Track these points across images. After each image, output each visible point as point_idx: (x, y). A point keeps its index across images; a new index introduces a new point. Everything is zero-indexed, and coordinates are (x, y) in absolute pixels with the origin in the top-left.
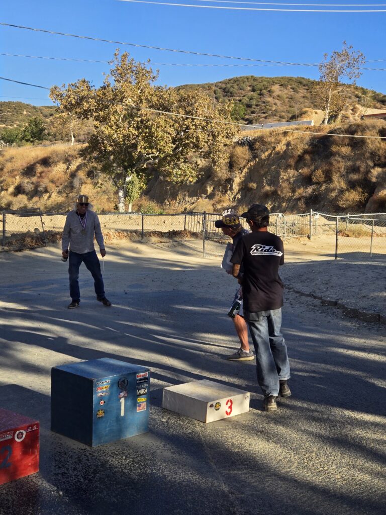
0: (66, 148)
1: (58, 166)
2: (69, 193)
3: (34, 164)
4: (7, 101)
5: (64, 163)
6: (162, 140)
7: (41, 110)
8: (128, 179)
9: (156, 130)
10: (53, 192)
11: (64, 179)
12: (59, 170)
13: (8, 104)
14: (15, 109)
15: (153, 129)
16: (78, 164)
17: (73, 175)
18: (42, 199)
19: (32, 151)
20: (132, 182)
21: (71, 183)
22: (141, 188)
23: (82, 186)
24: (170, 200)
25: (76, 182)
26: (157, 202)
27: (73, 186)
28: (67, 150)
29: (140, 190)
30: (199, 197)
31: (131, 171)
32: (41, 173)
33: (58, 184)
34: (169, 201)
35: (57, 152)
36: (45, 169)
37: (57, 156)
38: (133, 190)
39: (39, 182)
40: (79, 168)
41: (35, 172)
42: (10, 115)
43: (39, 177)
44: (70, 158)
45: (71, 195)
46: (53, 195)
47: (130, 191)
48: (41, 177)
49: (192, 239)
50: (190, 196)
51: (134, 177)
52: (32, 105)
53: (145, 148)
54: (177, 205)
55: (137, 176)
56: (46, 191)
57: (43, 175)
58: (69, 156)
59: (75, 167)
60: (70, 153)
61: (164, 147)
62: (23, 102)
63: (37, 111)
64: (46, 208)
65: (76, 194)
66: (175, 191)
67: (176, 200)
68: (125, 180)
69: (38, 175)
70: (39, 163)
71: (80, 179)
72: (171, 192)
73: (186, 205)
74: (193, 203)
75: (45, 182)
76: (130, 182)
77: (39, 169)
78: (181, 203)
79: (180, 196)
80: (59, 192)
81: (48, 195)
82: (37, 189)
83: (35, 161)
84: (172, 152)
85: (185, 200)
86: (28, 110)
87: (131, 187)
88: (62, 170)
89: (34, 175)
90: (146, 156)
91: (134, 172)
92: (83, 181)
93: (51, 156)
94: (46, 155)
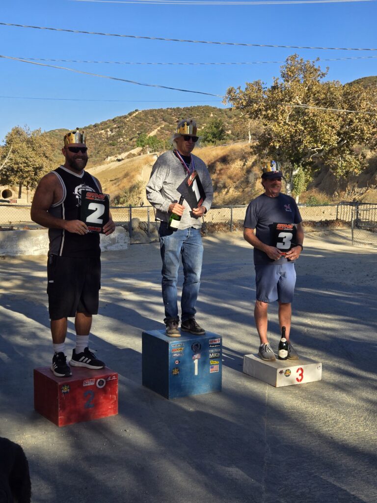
0: (244, 146)
1: (236, 164)
2: (245, 188)
3: (215, 163)
4: (196, 106)
5: (240, 160)
6: (326, 133)
7: (226, 112)
8: (294, 173)
9: (321, 124)
10: (231, 187)
11: (240, 175)
12: (236, 166)
13: (197, 109)
14: (203, 112)
15: (317, 124)
16: (253, 160)
17: (249, 171)
18: (221, 194)
19: (213, 150)
20: (298, 176)
21: (247, 178)
22: (307, 181)
23: (256, 180)
24: (339, 191)
25: (251, 178)
26: (327, 194)
27: (248, 182)
28: (244, 148)
29: (306, 182)
30: (368, 188)
31: (298, 164)
32: (220, 170)
33: (235, 180)
34: (338, 193)
35: (234, 150)
36: (224, 167)
37: (235, 154)
38: (300, 183)
39: (218, 179)
40: (254, 164)
41: (215, 170)
42: (199, 119)
43: (218, 174)
44: (247, 156)
45: (246, 189)
46: (231, 190)
47: (296, 184)
48: (220, 174)
49: (344, 228)
50: (359, 187)
51: (300, 170)
52: (218, 108)
53: (310, 143)
54: (346, 197)
55: (303, 170)
56: (225, 187)
57: (222, 172)
58: (246, 153)
59: (251, 163)
60: (246, 151)
61: (329, 140)
62: (210, 106)
63: (222, 113)
64: (224, 202)
65: (251, 189)
66: (345, 182)
67: (345, 191)
68: (292, 173)
69: (218, 172)
70: (219, 161)
71: (255, 174)
72: (340, 184)
73: (355, 196)
74: (362, 194)
75: (224, 179)
76: (296, 175)
77: (219, 166)
78: (350, 194)
79: (349, 188)
80: (236, 188)
81: (226, 190)
82: (216, 185)
83: (215, 159)
84: (336, 145)
85: (354, 191)
86: (214, 113)
87: (298, 180)
88: (239, 166)
89: (214, 173)
90: (310, 150)
91: (301, 166)
92: (257, 176)
93: (229, 154)
94: (225, 154)
